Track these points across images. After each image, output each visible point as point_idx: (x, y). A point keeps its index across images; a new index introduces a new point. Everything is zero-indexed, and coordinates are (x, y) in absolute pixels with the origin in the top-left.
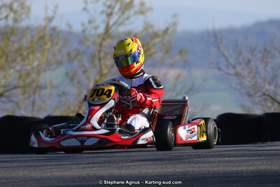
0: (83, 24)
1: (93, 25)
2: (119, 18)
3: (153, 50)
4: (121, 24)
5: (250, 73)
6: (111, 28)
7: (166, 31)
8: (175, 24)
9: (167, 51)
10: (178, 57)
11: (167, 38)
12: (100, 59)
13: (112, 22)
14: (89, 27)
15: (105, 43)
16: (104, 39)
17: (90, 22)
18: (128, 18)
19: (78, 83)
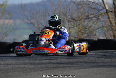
5: (37, 22)
7: (3, 4)
8: (6, 2)
9: (3, 13)
10: (7, 16)
11: (3, 7)
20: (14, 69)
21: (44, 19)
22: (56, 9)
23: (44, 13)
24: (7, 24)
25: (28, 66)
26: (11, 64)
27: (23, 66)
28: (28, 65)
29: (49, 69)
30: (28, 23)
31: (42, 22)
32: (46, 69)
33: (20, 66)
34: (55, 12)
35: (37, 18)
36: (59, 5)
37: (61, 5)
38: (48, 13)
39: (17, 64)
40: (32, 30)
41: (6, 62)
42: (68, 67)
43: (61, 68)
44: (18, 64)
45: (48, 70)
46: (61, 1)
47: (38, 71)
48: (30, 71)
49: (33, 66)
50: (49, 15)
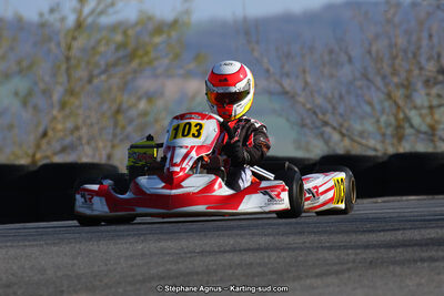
0: (41, 15)
1: (56, 16)
2: (98, 4)
3: (152, 55)
4: (102, 13)
5: (304, 89)
6: (85, 19)
7: (175, 23)
8: (187, 12)
9: (177, 56)
10: (192, 66)
11: (174, 34)
12: (68, 69)
13: (86, 10)
14: (52, 18)
15: (76, 45)
16: (74, 38)
17: (52, 11)
18: (112, 4)
19: (35, 107)
20: (215, 271)
21: (332, 76)
22: (377, 37)
23: (331, 52)
24: (193, 98)
25: (266, 260)
26: (202, 253)
27: (248, 257)
28: (266, 254)
29: (349, 270)
30: (270, 93)
31: (325, 85)
32: (336, 268)
33: (237, 258)
34: (374, 49)
35: (304, 72)
36: (389, 21)
37: (397, 20)
38: (346, 53)
39: (225, 252)
40: (288, 120)
41: (184, 243)
42: (422, 260)
43: (395, 263)
44: (230, 251)
45: (347, 275)
46: (398, 5)
47: (307, 277)
48: (274, 277)
49: (288, 260)
50: (350, 60)
